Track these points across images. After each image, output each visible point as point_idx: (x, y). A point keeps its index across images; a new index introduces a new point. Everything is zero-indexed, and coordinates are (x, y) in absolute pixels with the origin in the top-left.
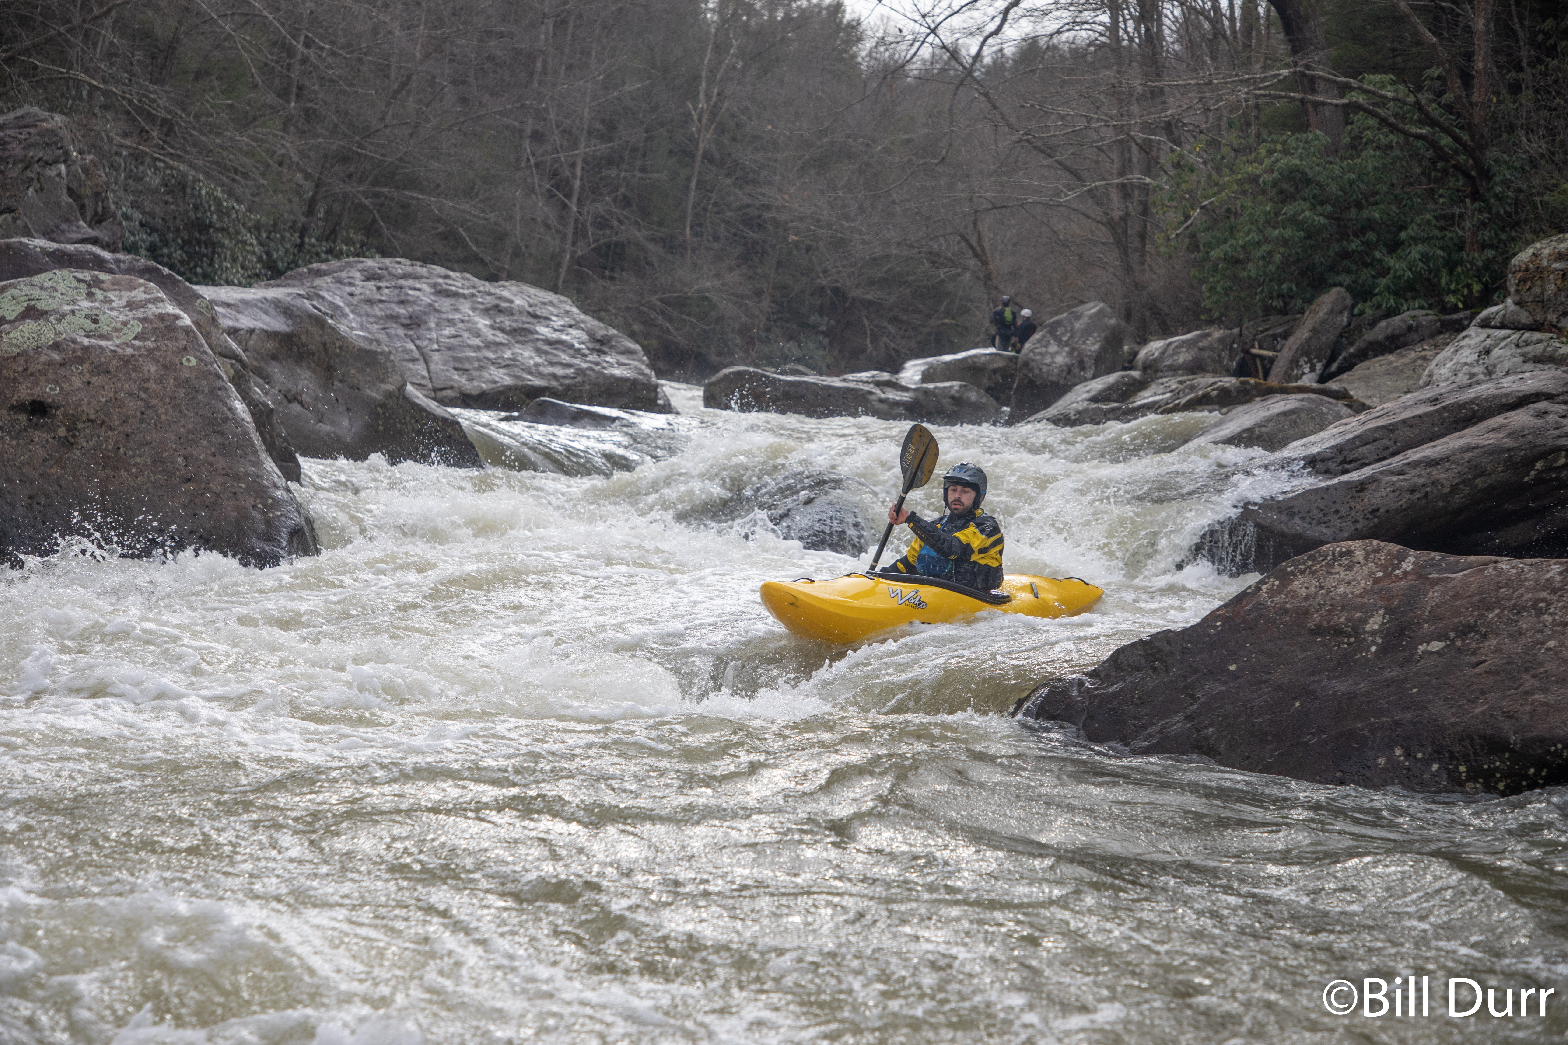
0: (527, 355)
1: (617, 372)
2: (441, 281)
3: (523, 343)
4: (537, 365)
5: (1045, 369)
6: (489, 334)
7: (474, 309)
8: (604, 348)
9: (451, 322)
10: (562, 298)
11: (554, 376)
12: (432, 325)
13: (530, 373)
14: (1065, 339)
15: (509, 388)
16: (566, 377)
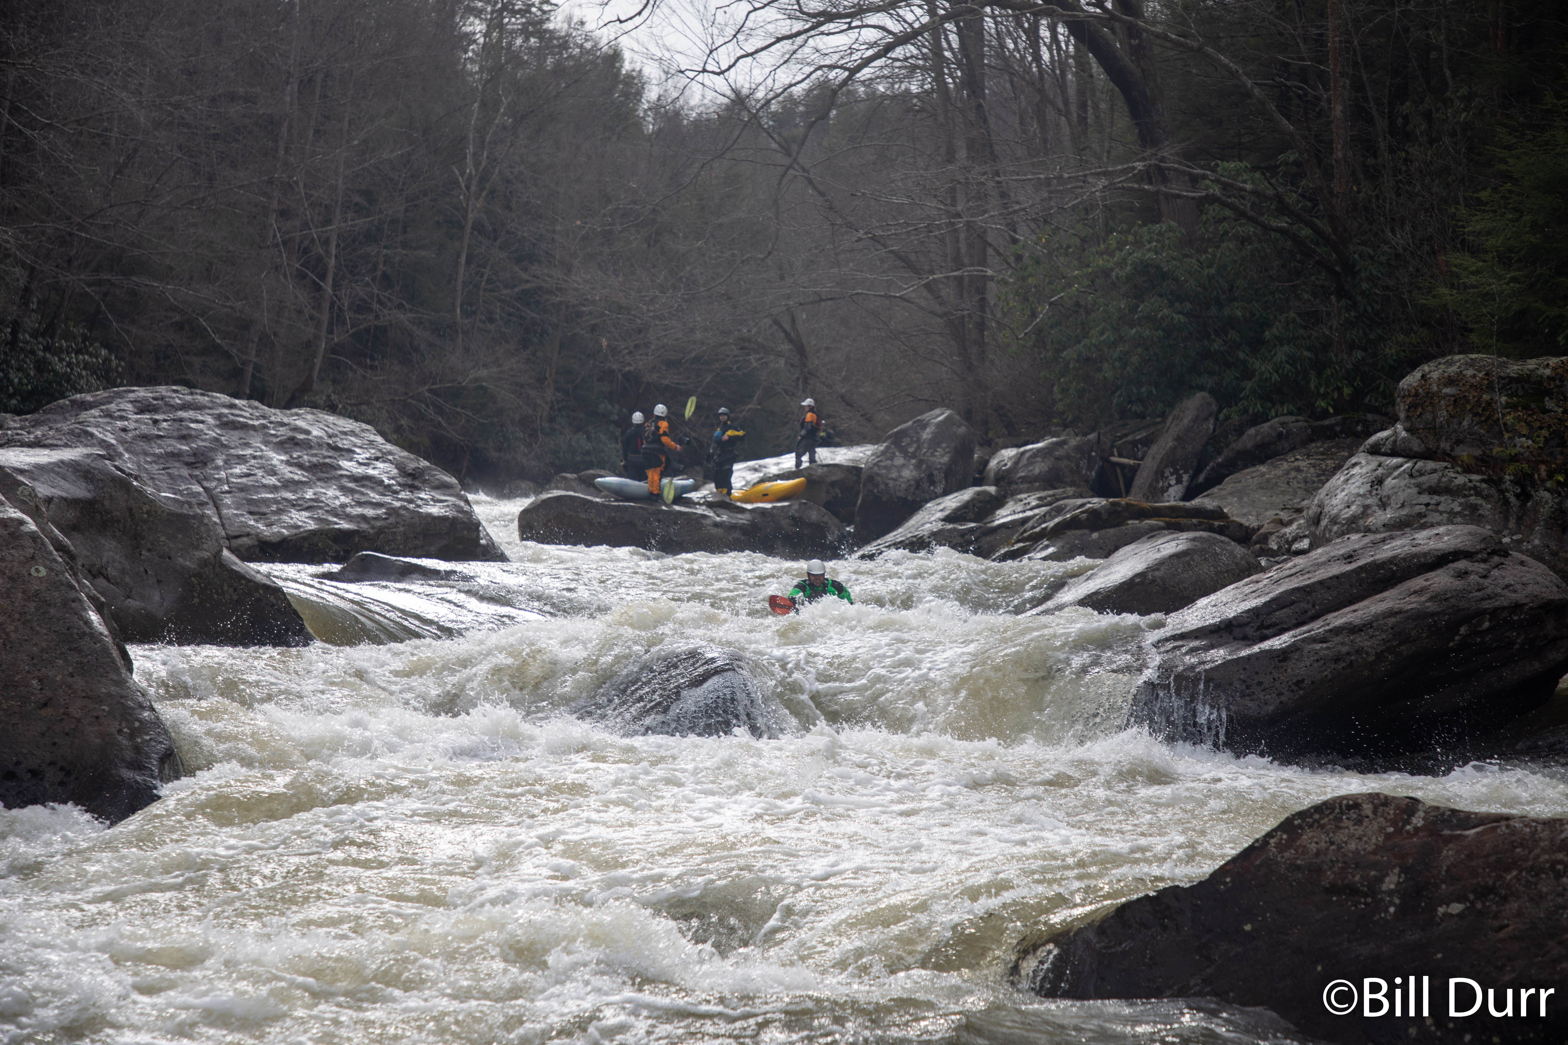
0: (332, 495)
1: (435, 510)
2: (226, 411)
3: (326, 480)
4: (343, 506)
5: (891, 484)
6: (287, 472)
7: (266, 443)
8: (417, 483)
9: (242, 459)
10: (364, 426)
11: (363, 517)
12: (220, 463)
13: (336, 515)
14: (911, 450)
15: (313, 533)
16: (377, 518)
